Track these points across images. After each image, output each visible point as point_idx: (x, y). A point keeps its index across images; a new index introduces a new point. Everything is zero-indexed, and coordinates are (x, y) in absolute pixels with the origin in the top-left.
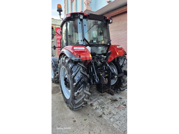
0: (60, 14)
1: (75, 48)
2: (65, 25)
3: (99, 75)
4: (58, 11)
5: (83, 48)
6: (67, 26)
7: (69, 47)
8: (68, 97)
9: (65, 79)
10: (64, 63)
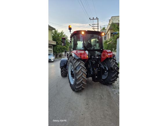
0: (70, 31)
1: (78, 52)
2: (73, 37)
3: (93, 70)
4: (69, 29)
5: (83, 52)
6: (74, 38)
7: (75, 51)
8: (72, 83)
9: (72, 72)
10: (71, 61)
